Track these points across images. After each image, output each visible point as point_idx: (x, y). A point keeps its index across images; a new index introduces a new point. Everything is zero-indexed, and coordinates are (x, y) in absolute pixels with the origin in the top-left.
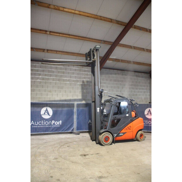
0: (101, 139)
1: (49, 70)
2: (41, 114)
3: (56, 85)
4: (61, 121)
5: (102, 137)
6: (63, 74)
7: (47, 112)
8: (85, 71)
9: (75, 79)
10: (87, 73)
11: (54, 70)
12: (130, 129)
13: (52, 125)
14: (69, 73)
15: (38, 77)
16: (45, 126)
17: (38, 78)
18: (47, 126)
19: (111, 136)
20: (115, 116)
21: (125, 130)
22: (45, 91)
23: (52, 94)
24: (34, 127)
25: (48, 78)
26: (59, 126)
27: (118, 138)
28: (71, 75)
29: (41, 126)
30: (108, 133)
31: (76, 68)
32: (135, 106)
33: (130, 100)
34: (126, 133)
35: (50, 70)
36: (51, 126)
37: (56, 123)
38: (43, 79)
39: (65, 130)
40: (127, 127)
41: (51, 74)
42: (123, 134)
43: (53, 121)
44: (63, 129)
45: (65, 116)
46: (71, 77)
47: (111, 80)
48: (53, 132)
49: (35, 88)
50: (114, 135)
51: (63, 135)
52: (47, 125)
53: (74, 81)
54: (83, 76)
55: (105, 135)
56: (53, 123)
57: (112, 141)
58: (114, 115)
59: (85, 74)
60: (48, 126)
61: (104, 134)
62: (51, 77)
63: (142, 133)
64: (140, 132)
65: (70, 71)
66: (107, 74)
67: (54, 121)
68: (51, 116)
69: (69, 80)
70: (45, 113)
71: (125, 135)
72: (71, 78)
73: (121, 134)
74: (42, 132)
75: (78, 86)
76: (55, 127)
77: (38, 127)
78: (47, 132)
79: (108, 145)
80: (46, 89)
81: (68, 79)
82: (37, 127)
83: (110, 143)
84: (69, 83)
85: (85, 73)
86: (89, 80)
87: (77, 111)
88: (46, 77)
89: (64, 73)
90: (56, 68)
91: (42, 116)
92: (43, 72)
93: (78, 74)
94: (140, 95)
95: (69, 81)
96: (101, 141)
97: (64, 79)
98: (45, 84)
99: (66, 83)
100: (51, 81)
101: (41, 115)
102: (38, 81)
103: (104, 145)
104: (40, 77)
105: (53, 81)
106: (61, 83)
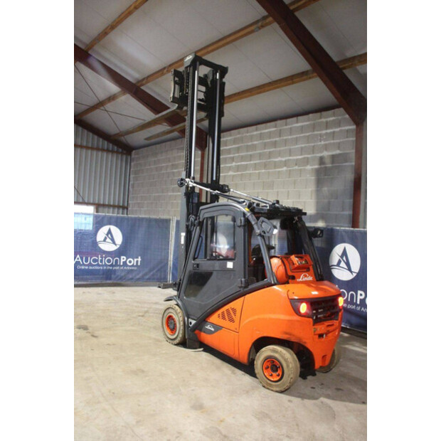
1: (247, 145)
3: (259, 179)
6: (274, 149)
8: (327, 126)
9: (301, 155)
10: (332, 130)
14: (286, 142)
15: (230, 167)
17: (230, 169)
21: (219, 316)
25: (247, 165)
28: (292, 147)
31: (304, 124)
35: (250, 144)
38: (238, 168)
41: (251, 153)
46: (290, 153)
53: (297, 163)
54: (323, 143)
59: (326, 134)
62: (251, 161)
65: (290, 137)
69: (286, 163)
72: (290, 156)
75: (308, 176)
81: (284, 159)
84: (287, 171)
85: (328, 131)
86: (338, 152)
89: (275, 144)
90: (261, 137)
92: (238, 153)
93: (308, 139)
95: (285, 166)
97: (275, 162)
98: (241, 180)
99: (279, 171)
104: (234, 164)
105: (255, 170)
106: (269, 172)
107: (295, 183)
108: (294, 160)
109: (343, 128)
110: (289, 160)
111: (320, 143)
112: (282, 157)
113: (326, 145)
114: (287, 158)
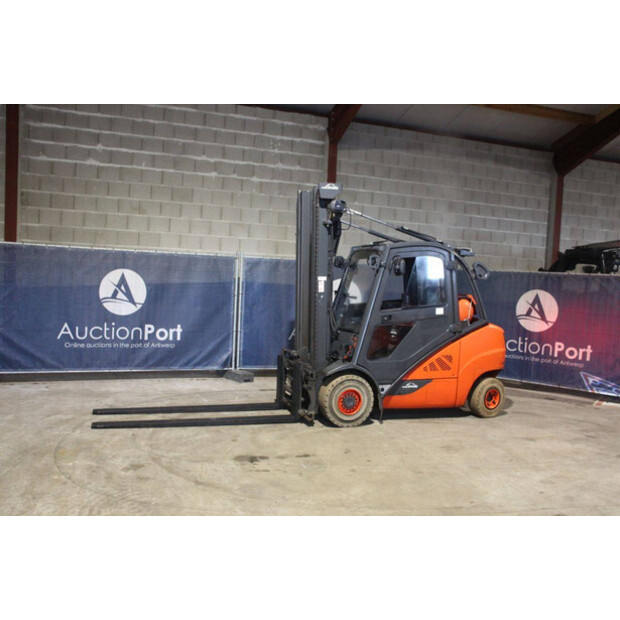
0: (327, 399)
1: (134, 122)
2: (102, 295)
3: (162, 183)
4: (179, 326)
5: (330, 394)
6: (193, 141)
7: (123, 288)
8: (283, 130)
9: (243, 160)
10: (290, 139)
11: (156, 122)
12: (446, 367)
13: (143, 341)
14: (216, 136)
15: (89, 151)
16: (115, 346)
17: (89, 154)
18: (122, 345)
19: (367, 390)
20: (389, 312)
21: (425, 369)
22: (119, 205)
23: (149, 219)
24: (72, 349)
25: (133, 154)
26: (172, 346)
27: (397, 401)
28: (227, 146)
29: (101, 345)
30: (355, 377)
31: (247, 117)
32: (473, 275)
33: (454, 253)
34: (429, 380)
35: (140, 120)
36: (139, 345)
37: (162, 334)
38: (111, 157)
39: (195, 361)
40: (433, 359)
41: (142, 136)
42: (416, 386)
43: (147, 326)
44: (185, 360)
45: (199, 309)
46: (224, 153)
47: (388, 174)
48: (150, 367)
49: (77, 195)
50: (380, 387)
51: (187, 380)
52: (125, 341)
53: (236, 169)
54: (276, 151)
55: (342, 387)
56: (147, 332)
57: (370, 410)
58: (382, 308)
59: (282, 141)
60: (127, 345)
61: (339, 379)
62: (141, 149)
63: (495, 385)
64: (487, 383)
65: (223, 130)
66: (375, 145)
67: (152, 327)
68: (139, 306)
69: (215, 167)
70: (115, 293)
71: (424, 388)
72: (223, 157)
73: (408, 386)
74: (106, 367)
75: (254, 190)
76: (157, 349)
77: (89, 346)
78: (125, 366)
79: (356, 423)
80: (123, 198)
81: (212, 160)
82: (82, 345)
83: (364, 419)
84: (216, 178)
85: (285, 138)
86: (298, 167)
87: (246, 290)
88: (124, 150)
89: (195, 134)
91: (105, 305)
92: (110, 130)
93: (254, 141)
94: (504, 238)
95: (216, 170)
96: (328, 410)
97: (195, 161)
98: (120, 179)
99: (203, 177)
100: (144, 168)
101: (99, 302)
102: (91, 166)
103: (340, 424)
104: (99, 147)
105: (153, 166)
106: (183, 175)
107: (232, 196)
108: (230, 165)
109: (305, 140)
110: (221, 163)
111: (272, 151)
112: (208, 156)
113: (281, 155)
114: (218, 160)
